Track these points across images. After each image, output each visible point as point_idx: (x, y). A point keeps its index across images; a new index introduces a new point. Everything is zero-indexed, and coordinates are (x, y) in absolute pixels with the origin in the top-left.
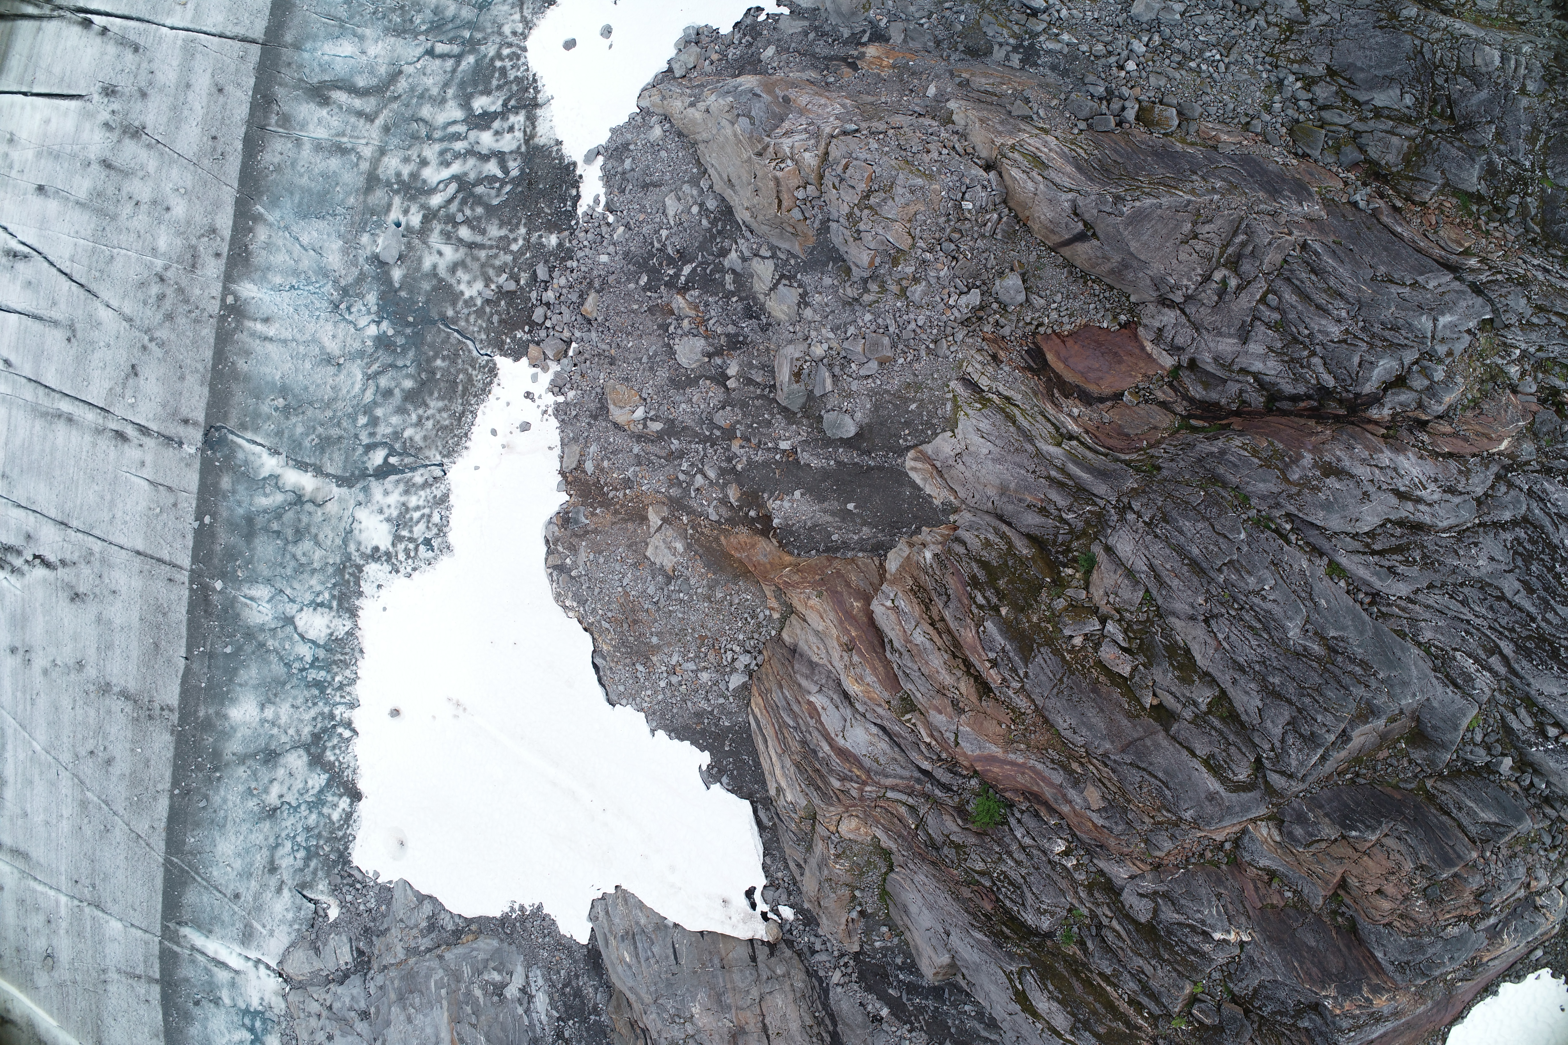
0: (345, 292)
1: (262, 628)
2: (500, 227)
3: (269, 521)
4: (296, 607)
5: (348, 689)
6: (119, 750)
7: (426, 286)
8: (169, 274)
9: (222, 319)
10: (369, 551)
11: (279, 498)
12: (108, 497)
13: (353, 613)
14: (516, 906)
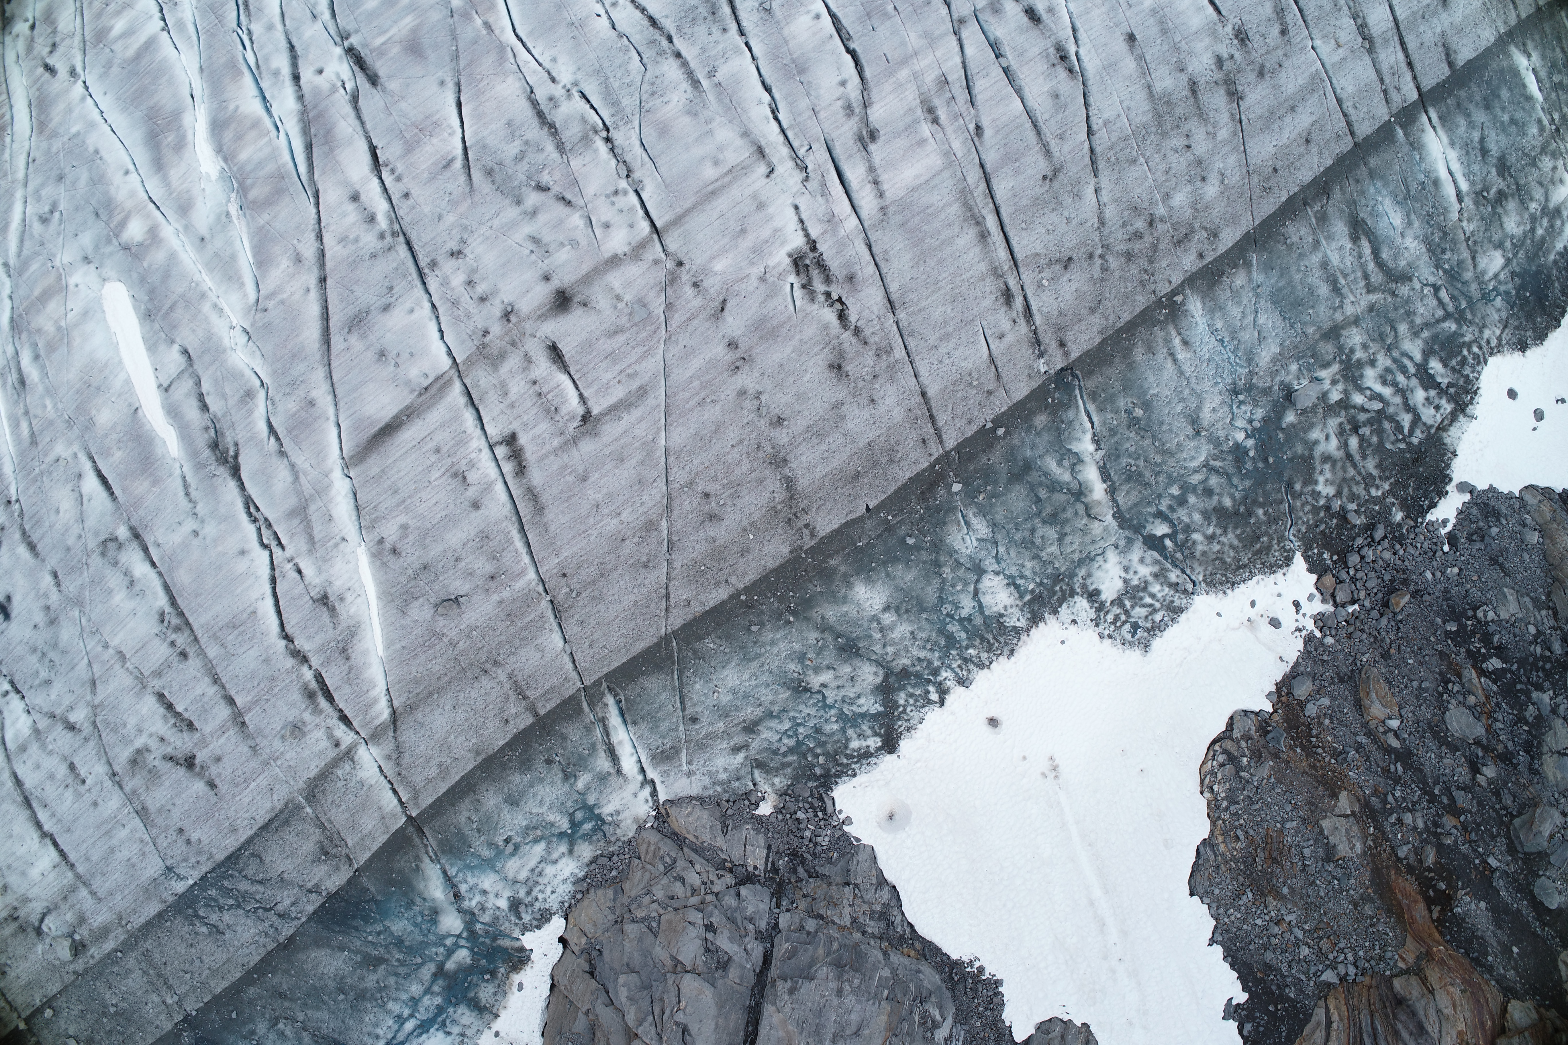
0: (1250, 388)
1: (951, 552)
2: (1376, 467)
3: (1041, 484)
4: (995, 567)
5: (972, 667)
6: (734, 519)
7: (1299, 449)
8: (1161, 227)
9: (1159, 304)
10: (1091, 588)
11: (1066, 477)
12: (950, 328)
13: (1035, 619)
14: (977, 964)
